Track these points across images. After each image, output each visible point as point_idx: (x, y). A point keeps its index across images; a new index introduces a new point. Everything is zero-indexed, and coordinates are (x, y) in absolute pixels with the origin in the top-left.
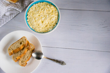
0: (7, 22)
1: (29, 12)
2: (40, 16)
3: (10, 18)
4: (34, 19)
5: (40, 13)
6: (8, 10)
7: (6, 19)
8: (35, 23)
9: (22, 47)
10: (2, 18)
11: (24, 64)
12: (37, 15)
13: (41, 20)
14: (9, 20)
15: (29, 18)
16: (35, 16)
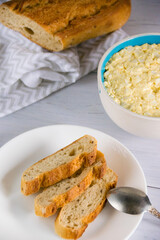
0: (24, 108)
1: (113, 62)
2: (150, 74)
3: (37, 95)
4: (127, 81)
5: (148, 65)
6: (36, 65)
7: (22, 99)
8: (129, 93)
9: (76, 167)
10: (10, 93)
11: (76, 225)
12: (140, 70)
13: (151, 84)
14: (33, 101)
15: (110, 77)
16: (132, 73)
